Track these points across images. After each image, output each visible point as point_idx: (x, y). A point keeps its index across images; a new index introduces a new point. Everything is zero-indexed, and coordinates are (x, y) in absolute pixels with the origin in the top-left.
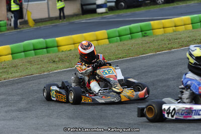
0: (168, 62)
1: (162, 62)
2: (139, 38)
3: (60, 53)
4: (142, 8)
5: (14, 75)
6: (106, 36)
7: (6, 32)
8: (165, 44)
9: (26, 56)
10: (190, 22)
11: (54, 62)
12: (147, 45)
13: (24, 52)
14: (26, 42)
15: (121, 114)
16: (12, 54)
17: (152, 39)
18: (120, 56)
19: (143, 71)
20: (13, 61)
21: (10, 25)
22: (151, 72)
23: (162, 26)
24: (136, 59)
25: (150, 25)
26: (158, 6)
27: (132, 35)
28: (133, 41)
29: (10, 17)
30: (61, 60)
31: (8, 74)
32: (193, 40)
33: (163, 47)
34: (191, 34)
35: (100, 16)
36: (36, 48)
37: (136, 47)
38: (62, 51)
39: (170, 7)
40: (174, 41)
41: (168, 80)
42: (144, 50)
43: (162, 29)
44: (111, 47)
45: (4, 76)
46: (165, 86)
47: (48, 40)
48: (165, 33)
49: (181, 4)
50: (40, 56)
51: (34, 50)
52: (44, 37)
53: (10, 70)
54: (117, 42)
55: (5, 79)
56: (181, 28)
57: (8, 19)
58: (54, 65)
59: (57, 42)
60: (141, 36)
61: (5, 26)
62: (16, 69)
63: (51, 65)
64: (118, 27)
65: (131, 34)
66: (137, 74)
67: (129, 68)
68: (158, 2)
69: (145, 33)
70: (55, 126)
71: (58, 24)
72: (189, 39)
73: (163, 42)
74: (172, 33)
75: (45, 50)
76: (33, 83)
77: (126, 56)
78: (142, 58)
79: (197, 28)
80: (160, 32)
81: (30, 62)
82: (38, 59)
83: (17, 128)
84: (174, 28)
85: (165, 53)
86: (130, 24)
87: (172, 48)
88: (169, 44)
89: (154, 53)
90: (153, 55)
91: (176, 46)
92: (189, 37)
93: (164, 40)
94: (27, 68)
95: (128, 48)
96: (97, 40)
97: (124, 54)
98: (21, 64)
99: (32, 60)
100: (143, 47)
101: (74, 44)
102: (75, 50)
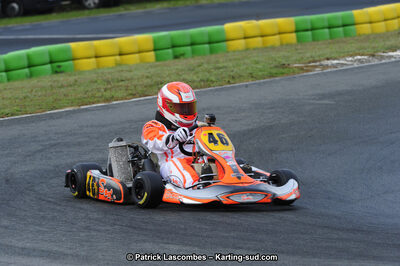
0: (103, 126)
1: (92, 126)
2: (45, 77)
4: (54, 15)
8: (98, 90)
10: (151, 46)
12: (62, 90)
15: (6, 227)
18: (7, 111)
19: (52, 142)
22: (67, 145)
23: (92, 53)
24: (39, 119)
25: (69, 50)
26: (87, 12)
27: (33, 69)
28: (34, 81)
32: (157, 83)
33: (93, 96)
34: (152, 70)
37: (40, 93)
39: (111, 14)
40: (117, 84)
42: (56, 100)
43: (94, 60)
48: (98, 67)
49: (135, 10)
56: (133, 59)
60: (50, 71)
64: (6, 53)
65: (29, 66)
66: (40, 148)
67: (24, 135)
68: (87, 4)
69: (59, 67)
72: (149, 80)
74: (112, 68)
77: (19, 112)
78: (51, 116)
79: (165, 60)
80: (87, 64)
84: (118, 58)
85: (97, 108)
86: (29, 47)
87: (112, 98)
88: (105, 90)
89: (76, 108)
90: (74, 112)
91: (120, 94)
92: (147, 77)
93: (96, 82)
95: (24, 95)
97: (16, 108)
100: (53, 94)
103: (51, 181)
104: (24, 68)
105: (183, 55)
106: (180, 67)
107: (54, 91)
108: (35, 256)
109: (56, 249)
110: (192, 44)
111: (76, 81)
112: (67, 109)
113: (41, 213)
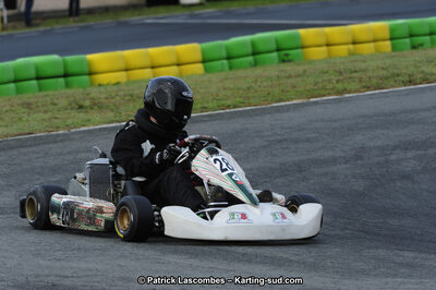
0: (335, 121)
1: (322, 120)
2: (271, 66)
3: (96, 89)
6: (199, 57)
8: (330, 81)
9: (19, 91)
10: (387, 35)
11: (81, 107)
12: (290, 81)
13: (15, 81)
14: (20, 61)
18: (228, 102)
19: (279, 138)
22: (296, 141)
23: (323, 41)
24: (263, 112)
25: (298, 37)
27: (258, 57)
28: (259, 71)
30: (97, 105)
32: (394, 75)
33: (324, 88)
34: (388, 61)
35: (187, 12)
36: (42, 74)
37: (265, 84)
38: (100, 85)
40: (349, 75)
41: (334, 161)
42: (283, 91)
43: (325, 48)
44: (210, 81)
46: (326, 174)
47: (70, 58)
48: (330, 56)
50: (51, 93)
51: (38, 78)
52: (62, 52)
54: (222, 70)
56: (367, 48)
58: (82, 116)
59: (89, 64)
60: (276, 60)
63: (73, 113)
64: (227, 38)
65: (254, 54)
66: (266, 143)
67: (247, 129)
69: (287, 55)
70: (79, 249)
71: (92, 23)
72: (384, 72)
73: (326, 77)
74: (345, 58)
75: (62, 80)
76: (34, 152)
77: (243, 104)
78: (278, 110)
79: (402, 50)
80: (318, 53)
81: (28, 105)
82: (48, 99)
84: (351, 47)
86: (253, 33)
87: (345, 91)
88: (337, 81)
89: (305, 101)
90: (302, 105)
91: (353, 86)
92: (383, 69)
93: (327, 72)
94: (20, 119)
95: (248, 85)
96: (178, 65)
97: (238, 99)
98: (8, 108)
99: (32, 100)
100: (280, 85)
101: (126, 70)
102: (129, 82)
103: (277, 180)
104: (247, 55)
105: (422, 45)
106: (417, 59)
107: (282, 81)
108: (256, 263)
109: (281, 255)
110: (431, 34)
111: (305, 71)
112: (295, 102)
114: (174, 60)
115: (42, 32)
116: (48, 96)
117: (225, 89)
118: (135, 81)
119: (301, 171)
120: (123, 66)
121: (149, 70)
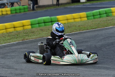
2: (104, 18)
5: (32, 37)
6: (86, 16)
7: (28, 12)
9: (39, 26)
12: (109, 21)
13: (38, 24)
14: (39, 18)
16: (31, 25)
17: (112, 18)
18: (94, 27)
19: (107, 36)
20: (32, 29)
21: (30, 8)
22: (111, 37)
25: (111, 10)
27: (101, 15)
28: (101, 19)
29: (30, 4)
31: (29, 37)
35: (82, 4)
36: (45, 21)
37: (103, 22)
42: (107, 24)
44: (89, 22)
45: (26, 38)
47: (52, 17)
50: (48, 26)
51: (44, 23)
52: (50, 16)
53: (30, 34)
54: (92, 19)
55: (27, 40)
57: (29, 5)
59: (57, 19)
60: (106, 16)
61: (27, 9)
62: (33, 34)
64: (93, 11)
66: (103, 38)
67: (98, 34)
69: (108, 15)
71: (58, 8)
75: (50, 23)
77: (97, 28)
78: (106, 29)
81: (42, 30)
82: (47, 28)
83: (34, 68)
86: (99, 9)
89: (113, 26)
94: (40, 34)
95: (98, 23)
96: (80, 18)
97: (96, 27)
98: (36, 31)
99: (43, 29)
100: (106, 22)
101: (67, 20)
102: (68, 23)
103: (107, 47)
104: (98, 15)
107: (107, 21)
112: (111, 27)
113: (104, 57)
114: (79, 17)
115: (45, 11)
116: (47, 27)
117: (93, 24)
118: (69, 23)
119: (112, 45)
120: (66, 19)
121: (73, 20)
